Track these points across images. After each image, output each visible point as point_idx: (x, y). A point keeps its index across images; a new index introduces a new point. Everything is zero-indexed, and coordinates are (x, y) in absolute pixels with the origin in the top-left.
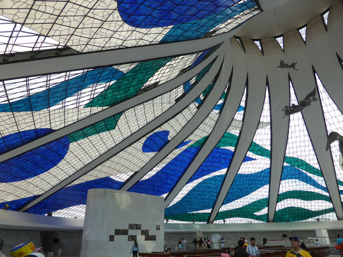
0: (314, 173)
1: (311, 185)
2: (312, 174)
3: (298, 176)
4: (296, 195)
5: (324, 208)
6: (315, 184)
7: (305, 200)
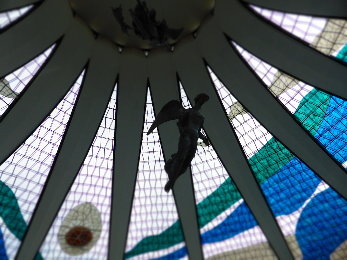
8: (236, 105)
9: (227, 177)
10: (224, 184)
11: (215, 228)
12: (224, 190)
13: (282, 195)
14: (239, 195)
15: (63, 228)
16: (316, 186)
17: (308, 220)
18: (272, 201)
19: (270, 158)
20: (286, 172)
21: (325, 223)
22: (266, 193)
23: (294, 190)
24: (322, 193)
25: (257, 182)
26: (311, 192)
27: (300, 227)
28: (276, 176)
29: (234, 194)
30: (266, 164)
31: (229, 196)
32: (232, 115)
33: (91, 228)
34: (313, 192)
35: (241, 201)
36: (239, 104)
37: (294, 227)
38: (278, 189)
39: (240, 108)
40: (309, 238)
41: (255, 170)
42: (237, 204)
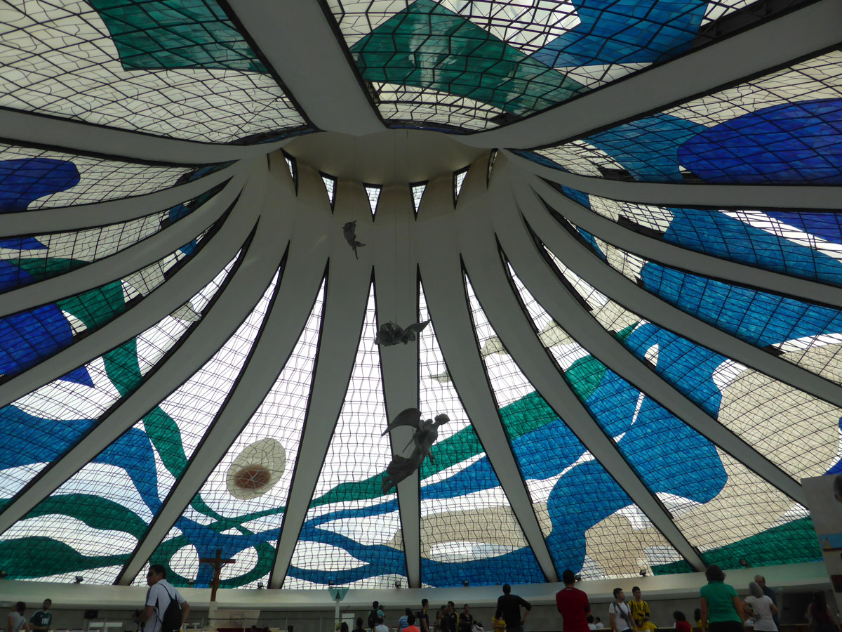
0: (170, 466)
2: (167, 467)
3: (133, 463)
4: (85, 509)
5: (112, 553)
8: (494, 340)
9: (468, 424)
10: (462, 432)
11: (442, 482)
12: (461, 438)
13: (538, 457)
14: (481, 447)
16: (580, 454)
17: (565, 489)
18: (523, 461)
19: (527, 413)
20: (547, 432)
21: (585, 496)
22: (517, 451)
23: (553, 454)
24: (586, 464)
25: (508, 437)
26: (574, 460)
27: (554, 496)
28: (533, 435)
29: (475, 445)
30: (522, 418)
31: (466, 446)
32: (486, 351)
33: (271, 468)
34: (576, 460)
35: (483, 455)
36: (498, 339)
37: (547, 495)
38: (534, 449)
39: (499, 345)
40: (563, 509)
41: (507, 422)
42: (476, 458)
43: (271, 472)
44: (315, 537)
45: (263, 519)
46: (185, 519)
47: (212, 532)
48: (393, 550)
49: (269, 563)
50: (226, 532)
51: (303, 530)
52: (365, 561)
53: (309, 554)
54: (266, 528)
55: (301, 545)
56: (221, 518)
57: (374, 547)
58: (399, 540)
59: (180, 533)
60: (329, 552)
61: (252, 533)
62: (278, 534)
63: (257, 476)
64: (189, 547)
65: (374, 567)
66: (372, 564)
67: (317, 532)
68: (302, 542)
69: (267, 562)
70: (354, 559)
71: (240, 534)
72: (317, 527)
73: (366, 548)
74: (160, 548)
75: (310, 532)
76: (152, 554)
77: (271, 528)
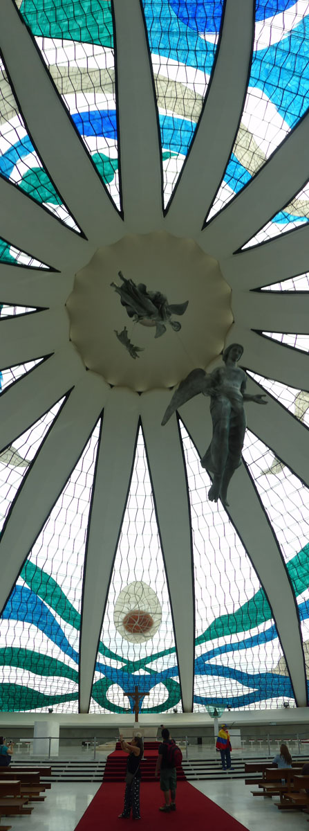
0: (67, 619)
1: (55, 643)
2: (64, 619)
3: (37, 618)
4: (23, 660)
5: (64, 692)
6: (63, 644)
7: (36, 673)
15: (118, 614)
33: (149, 611)
43: (151, 615)
44: (207, 672)
45: (160, 659)
46: (102, 665)
47: (126, 673)
48: (278, 676)
49: (177, 694)
50: (136, 673)
51: (196, 666)
52: (254, 688)
53: (206, 686)
54: (165, 668)
55: (198, 679)
56: (128, 662)
57: (260, 675)
58: (283, 666)
59: (103, 676)
60: (223, 683)
61: (157, 672)
62: (177, 670)
63: (140, 620)
64: (115, 685)
65: (262, 693)
66: (260, 690)
67: (207, 667)
68: (198, 676)
69: (176, 694)
70: (245, 687)
71: (148, 673)
72: (207, 662)
73: (253, 676)
74: (94, 687)
75: (201, 667)
76: (91, 692)
77: (170, 667)
